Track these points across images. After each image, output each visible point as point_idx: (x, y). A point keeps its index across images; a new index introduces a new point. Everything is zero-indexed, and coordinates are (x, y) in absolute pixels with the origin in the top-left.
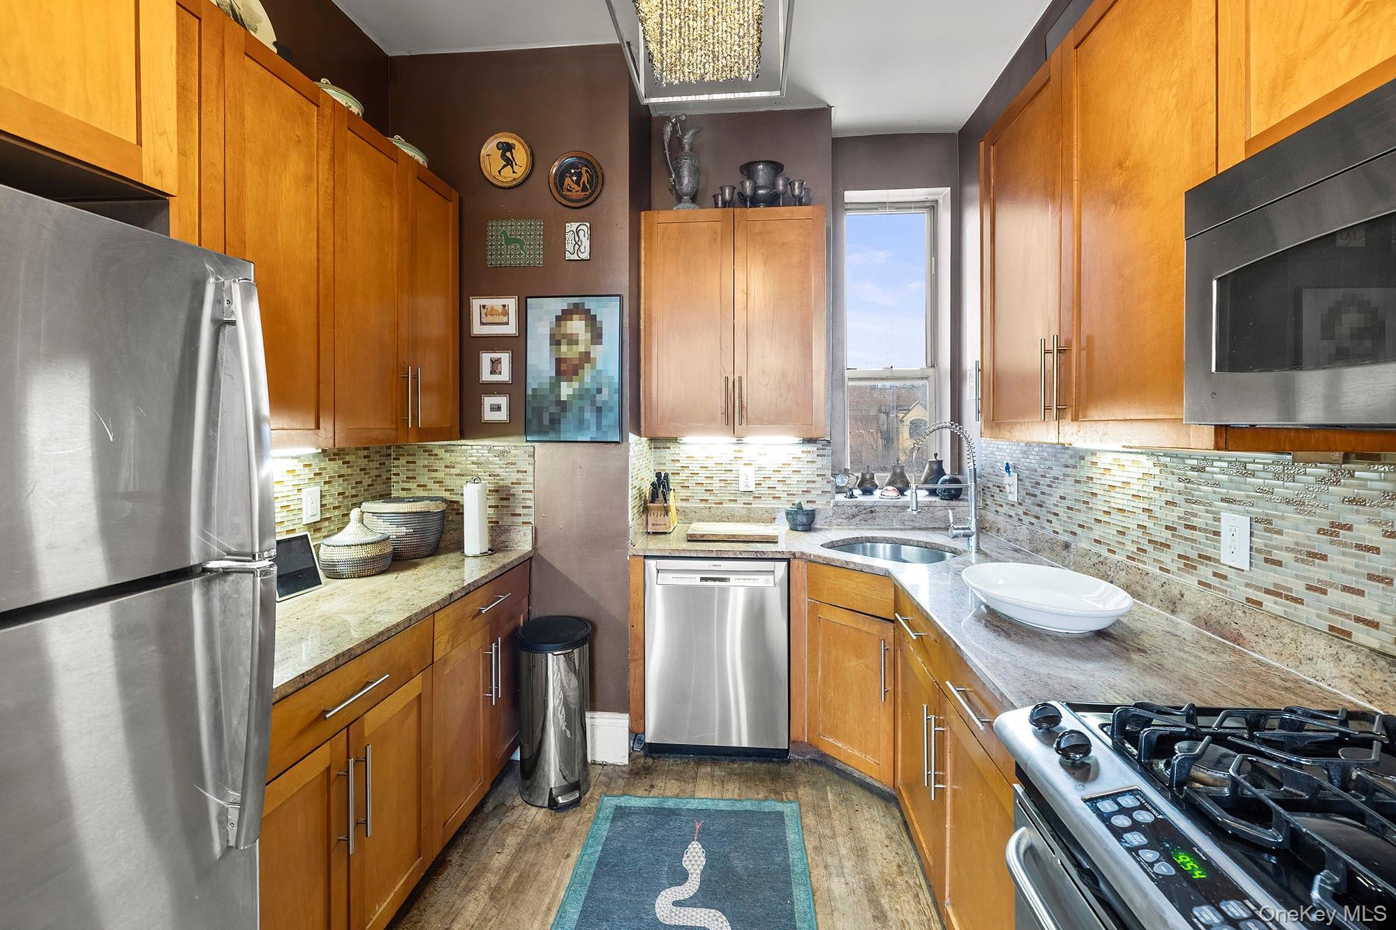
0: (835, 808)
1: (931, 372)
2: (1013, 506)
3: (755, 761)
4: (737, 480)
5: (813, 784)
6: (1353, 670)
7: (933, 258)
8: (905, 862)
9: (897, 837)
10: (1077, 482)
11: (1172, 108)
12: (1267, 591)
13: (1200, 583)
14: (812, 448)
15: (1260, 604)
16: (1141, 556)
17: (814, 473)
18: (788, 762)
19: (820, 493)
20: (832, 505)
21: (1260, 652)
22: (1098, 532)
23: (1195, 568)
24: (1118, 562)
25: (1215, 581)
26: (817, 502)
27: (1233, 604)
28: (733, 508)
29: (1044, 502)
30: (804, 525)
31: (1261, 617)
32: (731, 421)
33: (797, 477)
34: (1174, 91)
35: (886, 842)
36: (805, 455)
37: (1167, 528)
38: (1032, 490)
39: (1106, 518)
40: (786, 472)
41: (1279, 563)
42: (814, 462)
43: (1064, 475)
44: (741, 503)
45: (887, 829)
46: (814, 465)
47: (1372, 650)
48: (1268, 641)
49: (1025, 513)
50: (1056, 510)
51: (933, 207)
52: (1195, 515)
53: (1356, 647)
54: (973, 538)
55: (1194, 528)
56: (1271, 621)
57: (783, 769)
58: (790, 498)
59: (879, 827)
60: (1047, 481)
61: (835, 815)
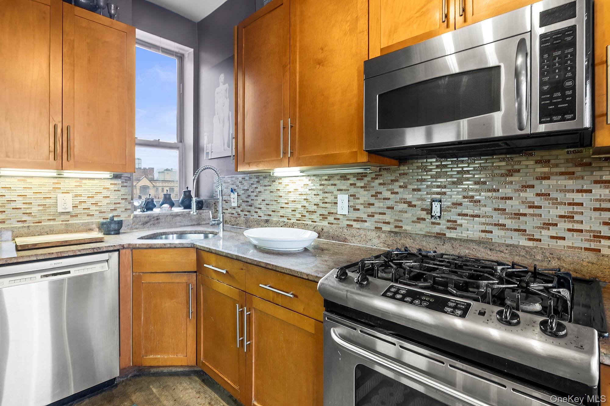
0: (160, 395)
1: (180, 145)
2: (234, 208)
3: (89, 397)
4: (56, 205)
5: (141, 389)
6: (384, 239)
7: (181, 85)
8: (211, 399)
9: (202, 390)
10: (271, 192)
11: (347, 31)
12: (355, 221)
13: (329, 223)
14: (119, 181)
15: (352, 226)
16: (304, 218)
17: (119, 197)
18: (117, 385)
19: (124, 210)
20: (132, 217)
21: (353, 243)
22: (282, 212)
23: (327, 218)
24: (294, 222)
25: (335, 222)
26: (121, 216)
27: (343, 228)
28: (53, 226)
29: (253, 204)
30: (115, 230)
31: (353, 230)
32: (59, 158)
33: (108, 201)
34: (349, 24)
35: (198, 396)
36: (113, 186)
37: (315, 205)
38: (246, 199)
39: (286, 206)
40: (98, 198)
41: (358, 210)
42: (119, 190)
43: (265, 190)
44: (59, 221)
45: (195, 390)
46: (119, 192)
47: (389, 231)
48: (356, 238)
49: (241, 211)
50: (260, 206)
51: (181, 57)
52: (326, 198)
53: (384, 232)
54: (221, 225)
55: (326, 203)
56: (357, 230)
57: (114, 391)
58: (101, 215)
59: (191, 390)
60: (255, 194)
61: (162, 399)
